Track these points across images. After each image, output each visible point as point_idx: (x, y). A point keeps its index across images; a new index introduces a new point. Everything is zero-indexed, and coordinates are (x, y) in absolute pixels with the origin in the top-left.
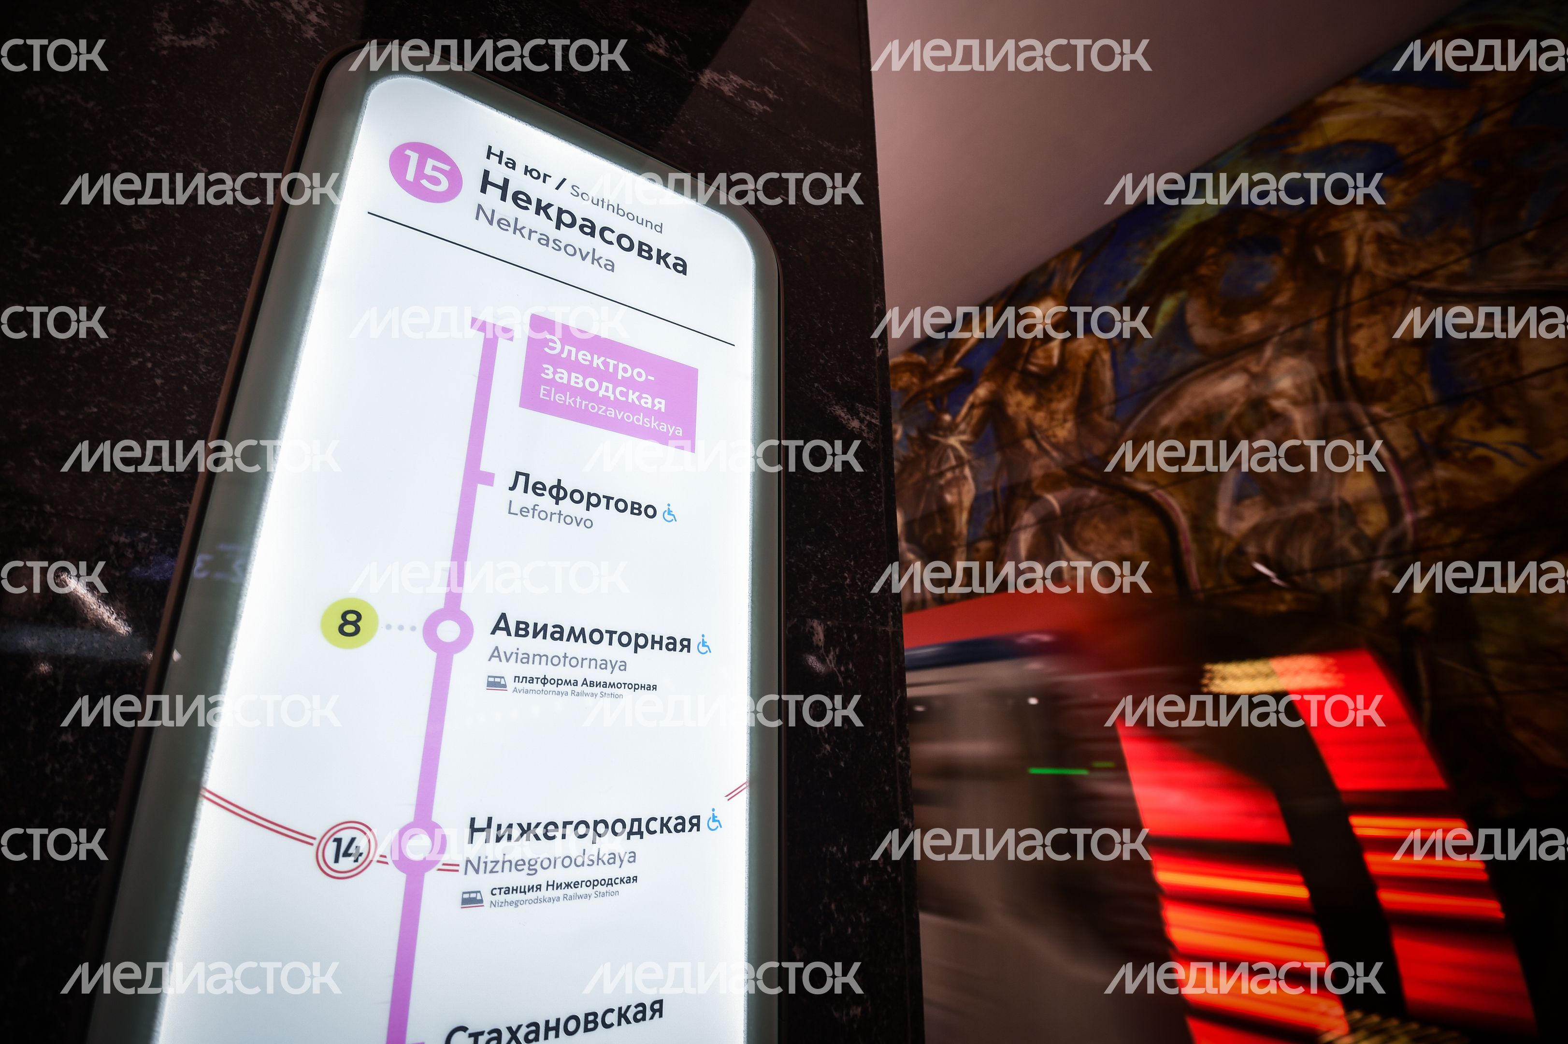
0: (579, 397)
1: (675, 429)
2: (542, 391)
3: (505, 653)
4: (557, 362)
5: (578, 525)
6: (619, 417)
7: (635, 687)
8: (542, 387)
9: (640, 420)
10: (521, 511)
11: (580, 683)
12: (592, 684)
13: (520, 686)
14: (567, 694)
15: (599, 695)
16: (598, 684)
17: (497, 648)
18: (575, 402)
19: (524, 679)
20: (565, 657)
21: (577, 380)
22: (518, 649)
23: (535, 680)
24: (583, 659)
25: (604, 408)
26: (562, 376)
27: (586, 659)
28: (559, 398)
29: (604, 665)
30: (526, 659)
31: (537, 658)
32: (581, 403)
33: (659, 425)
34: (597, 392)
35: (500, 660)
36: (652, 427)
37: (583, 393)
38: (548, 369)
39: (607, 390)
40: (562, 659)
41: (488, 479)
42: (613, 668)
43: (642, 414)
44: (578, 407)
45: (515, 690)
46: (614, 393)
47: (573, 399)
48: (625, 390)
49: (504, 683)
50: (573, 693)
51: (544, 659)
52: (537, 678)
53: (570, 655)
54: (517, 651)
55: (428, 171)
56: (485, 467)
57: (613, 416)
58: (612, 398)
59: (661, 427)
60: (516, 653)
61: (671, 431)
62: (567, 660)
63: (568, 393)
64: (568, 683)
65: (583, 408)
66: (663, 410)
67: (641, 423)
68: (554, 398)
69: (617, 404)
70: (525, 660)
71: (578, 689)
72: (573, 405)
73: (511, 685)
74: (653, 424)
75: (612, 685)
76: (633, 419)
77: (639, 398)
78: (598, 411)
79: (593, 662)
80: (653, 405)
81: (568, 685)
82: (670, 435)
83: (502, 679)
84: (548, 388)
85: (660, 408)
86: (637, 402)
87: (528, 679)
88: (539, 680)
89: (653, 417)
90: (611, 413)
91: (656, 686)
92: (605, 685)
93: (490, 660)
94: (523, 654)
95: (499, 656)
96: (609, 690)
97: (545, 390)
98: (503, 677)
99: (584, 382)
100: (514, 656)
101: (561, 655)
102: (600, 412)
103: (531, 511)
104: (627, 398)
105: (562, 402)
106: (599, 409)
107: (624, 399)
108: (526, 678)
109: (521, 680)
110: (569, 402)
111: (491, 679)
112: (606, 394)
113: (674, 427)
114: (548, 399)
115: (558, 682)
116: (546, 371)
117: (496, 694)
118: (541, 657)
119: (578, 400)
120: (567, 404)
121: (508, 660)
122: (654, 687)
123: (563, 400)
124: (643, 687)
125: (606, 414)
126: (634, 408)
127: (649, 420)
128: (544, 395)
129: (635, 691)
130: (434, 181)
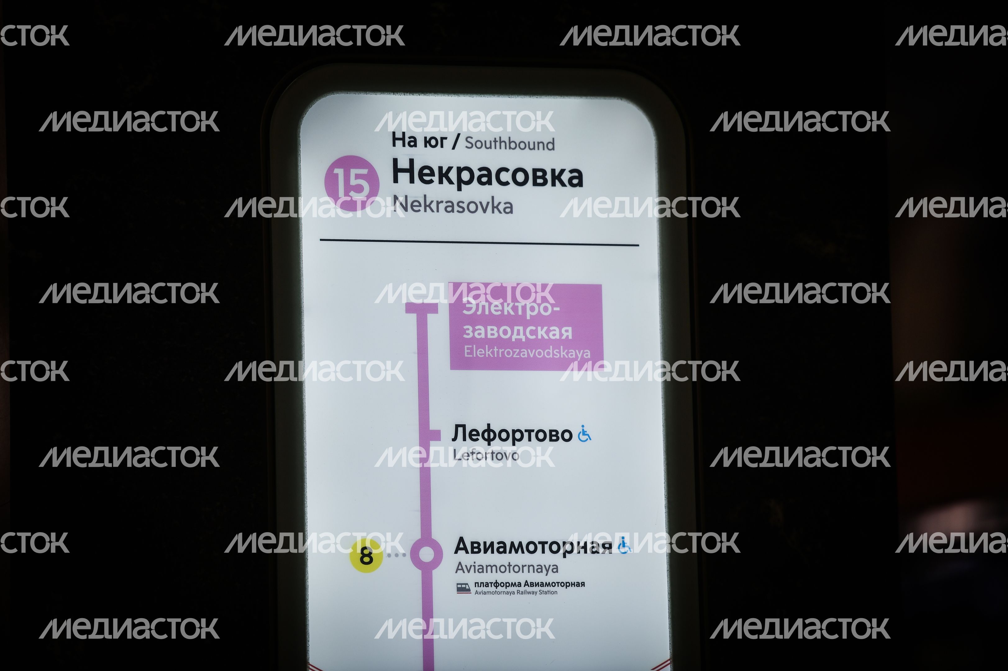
0: (495, 347)
1: (583, 353)
2: (466, 351)
3: (466, 566)
4: (474, 320)
6: (532, 356)
7: (567, 585)
8: (466, 347)
9: (551, 353)
11: (523, 584)
12: (532, 584)
13: (480, 589)
14: (514, 593)
15: (538, 593)
16: (537, 584)
17: (460, 563)
18: (493, 353)
19: (482, 584)
20: (509, 565)
21: (493, 332)
22: (475, 563)
23: (490, 584)
24: (523, 566)
25: (518, 350)
26: (480, 332)
27: (526, 566)
28: (479, 353)
29: (540, 569)
30: (481, 569)
31: (489, 568)
32: (498, 352)
33: (567, 353)
34: (510, 338)
35: (464, 572)
36: (562, 357)
37: (499, 342)
38: (468, 329)
39: (518, 334)
40: (508, 568)
41: (436, 435)
42: (547, 571)
43: (551, 347)
44: (496, 356)
45: (477, 592)
46: (525, 334)
47: (491, 350)
48: (534, 328)
49: (468, 588)
50: (518, 592)
51: (494, 568)
52: (491, 583)
53: (513, 564)
54: (475, 564)
55: (353, 182)
56: (433, 426)
57: (526, 356)
58: (524, 340)
59: (569, 355)
60: (473, 566)
61: (580, 356)
62: (511, 568)
63: (487, 346)
64: (513, 585)
65: (500, 356)
66: (570, 337)
67: (551, 356)
68: (476, 354)
69: (529, 344)
70: (480, 570)
71: (522, 589)
72: (492, 356)
73: (473, 589)
74: (562, 353)
75: (548, 585)
76: (544, 354)
77: (547, 332)
78: (513, 355)
79: (531, 568)
80: (561, 335)
81: (514, 586)
82: (578, 358)
83: (467, 586)
84: (471, 346)
85: (568, 336)
86: (546, 337)
87: (485, 584)
88: (493, 584)
89: (562, 347)
90: (525, 354)
91: (584, 583)
92: (542, 585)
93: (456, 572)
94: (479, 566)
95: (462, 569)
96: (546, 589)
97: (468, 349)
98: (467, 584)
99: (498, 332)
100: (473, 568)
101: (506, 565)
102: (515, 356)
103: (471, 455)
104: (537, 336)
105: (483, 356)
106: (514, 352)
107: (534, 337)
108: (483, 583)
109: (479, 585)
110: (488, 354)
111: (459, 586)
112: (518, 337)
113: (582, 351)
114: (471, 356)
115: (507, 585)
116: (467, 332)
117: (464, 596)
118: (492, 567)
119: (496, 350)
120: (487, 356)
121: (469, 571)
122: (583, 584)
123: (483, 354)
124: (573, 584)
125: (520, 355)
126: (543, 344)
127: (558, 351)
128: (468, 353)
129: (566, 588)
130: (359, 189)
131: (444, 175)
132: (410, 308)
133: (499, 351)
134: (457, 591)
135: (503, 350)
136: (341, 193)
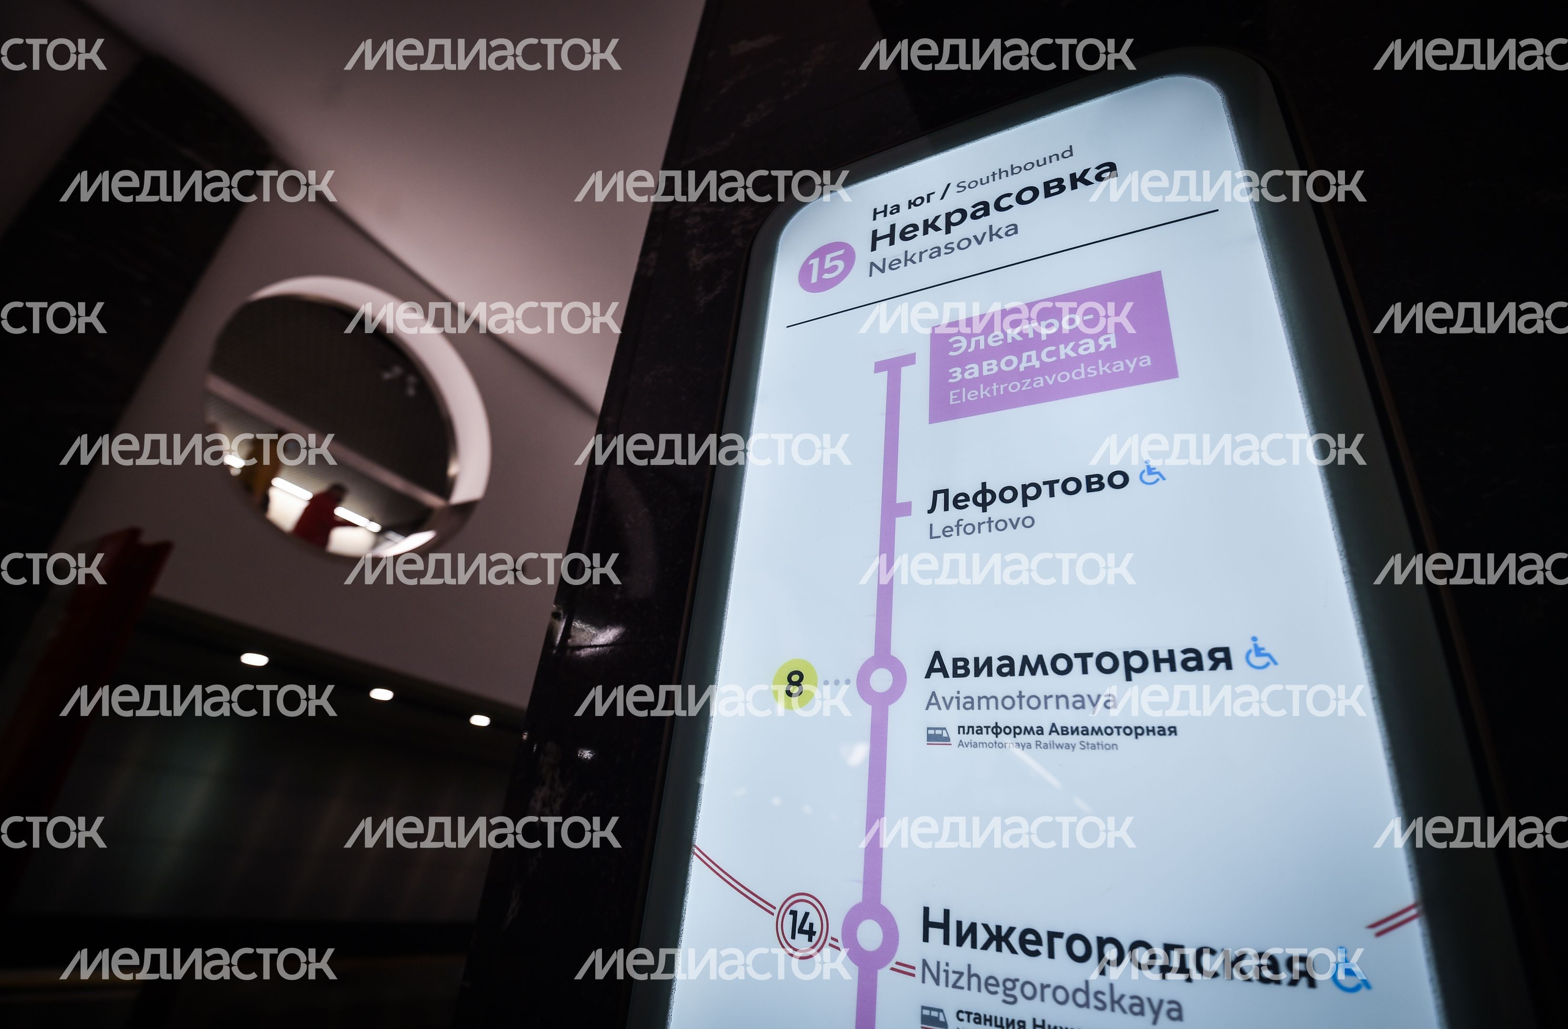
0: (995, 384)
1: (1139, 360)
2: (952, 397)
3: (944, 698)
4: (963, 361)
5: (1015, 527)
6: (1051, 382)
7: (1137, 732)
8: (951, 393)
9: (1082, 373)
10: (944, 532)
11: (1047, 730)
12: (1065, 731)
13: (966, 738)
14: (1029, 746)
15: (1078, 746)
16: (1075, 731)
17: (934, 694)
18: (991, 392)
19: (971, 729)
20: (1021, 696)
21: (990, 367)
22: (958, 692)
23: (984, 730)
24: (1046, 698)
25: (1029, 381)
26: (973, 371)
27: (1051, 696)
28: (971, 396)
29: (1080, 702)
30: (970, 703)
31: (984, 701)
32: (998, 390)
33: (1110, 368)
34: (1018, 367)
35: (940, 708)
36: (1102, 373)
37: (1001, 377)
38: (956, 372)
40: (1017, 700)
41: (906, 509)
42: (1095, 705)
43: (1082, 365)
44: (995, 394)
45: (961, 744)
46: (1039, 358)
47: (989, 388)
48: (1053, 348)
49: (946, 736)
50: (1038, 744)
51: (992, 701)
52: (987, 727)
53: (1027, 694)
54: (958, 695)
55: (828, 265)
56: (901, 498)
57: (1042, 384)
58: (1038, 366)
59: (1115, 367)
60: (956, 697)
61: (1133, 366)
62: (1024, 700)
64: (1028, 731)
65: (1002, 393)
66: (1114, 346)
67: (1083, 376)
68: (967, 397)
69: (1046, 369)
70: (969, 706)
71: (1045, 738)
72: (989, 395)
73: (955, 737)
74: (1101, 369)
75: (1097, 731)
76: (1071, 376)
77: (1075, 349)
78: (1022, 387)
79: (1062, 701)
81: (1029, 734)
82: (1131, 371)
83: (944, 731)
84: (958, 391)
85: (1109, 346)
86: (1073, 354)
87: (975, 729)
88: (990, 730)
89: (1100, 361)
90: (1039, 382)
91: (1174, 727)
92: (1085, 731)
93: (927, 709)
94: (965, 698)
95: (937, 703)
96: (1093, 739)
97: (954, 394)
98: (945, 729)
99: (998, 364)
100: (955, 701)
101: (1015, 695)
102: (1024, 389)
103: (955, 529)
104: (1058, 356)
105: (976, 398)
106: (1023, 384)
107: (1053, 359)
108: (973, 727)
109: (966, 731)
110: (985, 394)
111: (931, 732)
112: (1029, 364)
113: (1135, 359)
114: (959, 402)
115: (1016, 731)
116: (954, 375)
117: (938, 749)
118: (988, 699)
119: (995, 387)
121: (948, 707)
122: (1172, 729)
123: (976, 396)
124: (1150, 731)
125: (1032, 386)
126: (1070, 364)
127: (1094, 367)
128: (954, 400)
129: (1137, 738)
130: (835, 269)
131: (930, 226)
132: (879, 367)
133: (999, 387)
134: (928, 741)
135: (1006, 385)
136: (814, 279)
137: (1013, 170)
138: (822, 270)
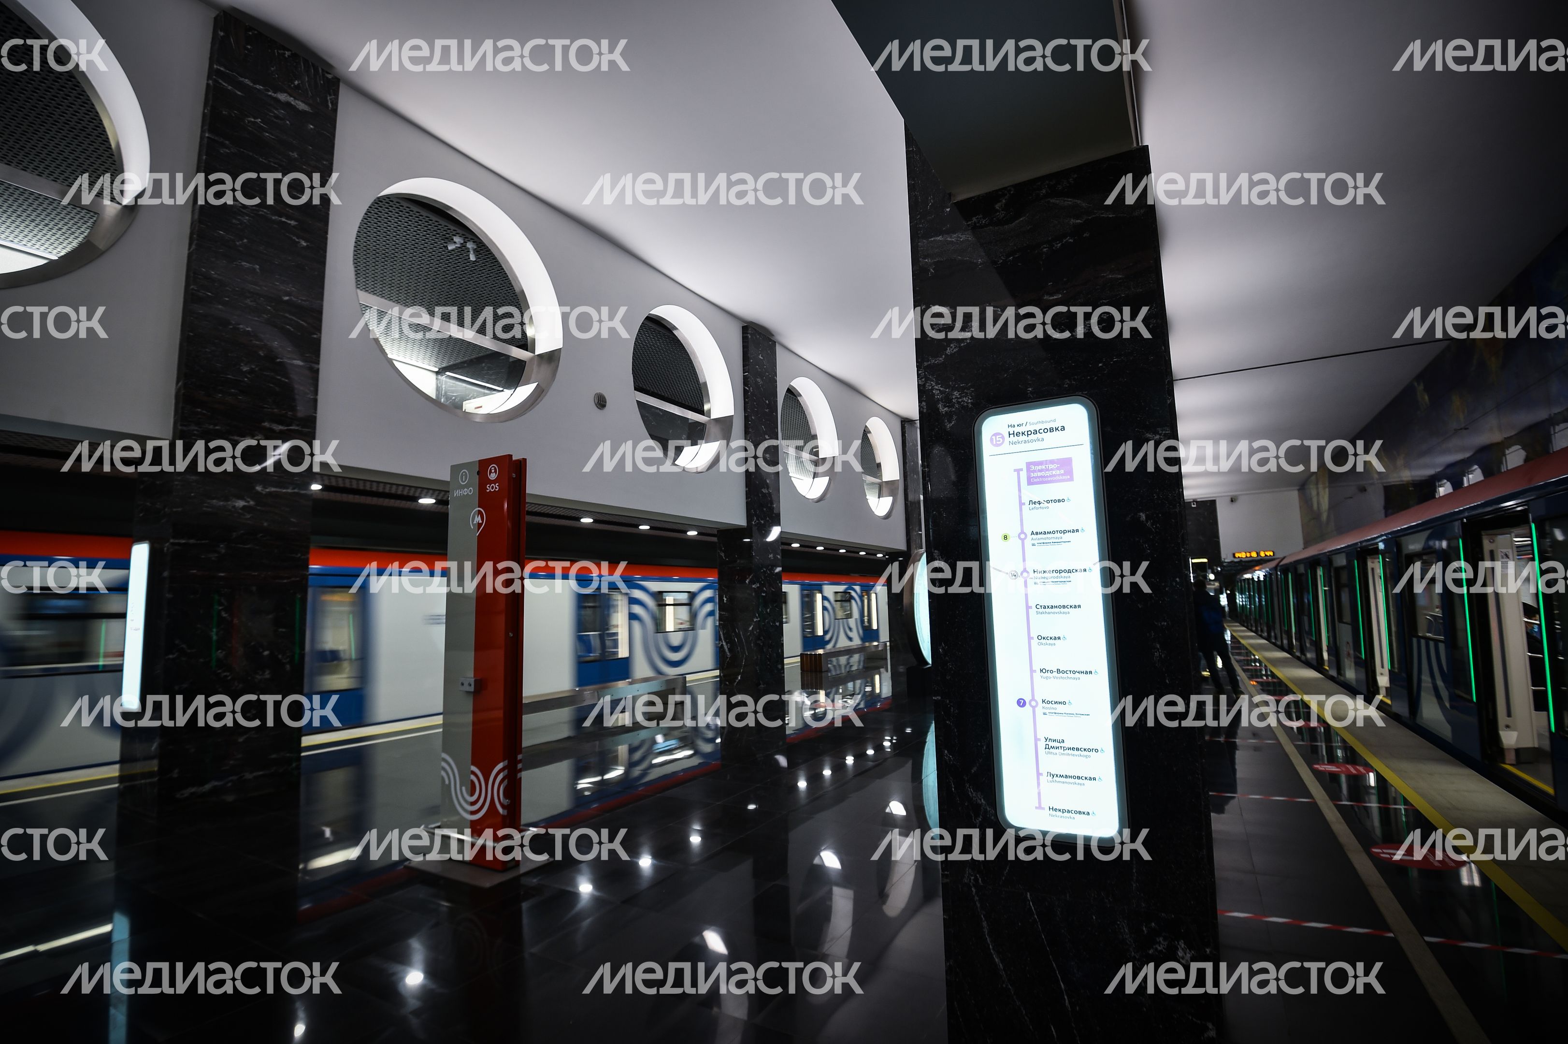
1: (1068, 477)
4: (1034, 471)
5: (1045, 509)
6: (1052, 480)
8: (1032, 479)
9: (1058, 478)
10: (1033, 509)
21: (1039, 474)
26: (1035, 474)
28: (1036, 480)
34: (1045, 475)
36: (1061, 479)
37: (1041, 477)
38: (1032, 474)
41: (1024, 504)
44: (1041, 481)
46: (1049, 474)
47: (1040, 479)
48: (1052, 472)
55: (998, 439)
56: (1023, 502)
59: (1063, 477)
63: (1038, 478)
66: (1063, 473)
69: (1050, 476)
74: (1061, 477)
76: (1055, 478)
77: (1057, 472)
78: (1046, 480)
80: (1060, 473)
82: (1066, 479)
86: (1056, 474)
90: (1049, 479)
99: (1041, 474)
103: (1035, 508)
107: (1052, 474)
114: (1034, 482)
120: (1038, 481)
126: (1054, 476)
128: (1032, 481)
130: (999, 441)
131: (1023, 434)
132: (1015, 470)
133: (1042, 479)
136: (995, 443)
137: (1043, 422)
138: (996, 441)
